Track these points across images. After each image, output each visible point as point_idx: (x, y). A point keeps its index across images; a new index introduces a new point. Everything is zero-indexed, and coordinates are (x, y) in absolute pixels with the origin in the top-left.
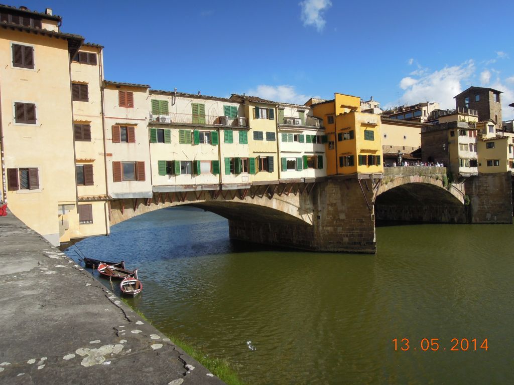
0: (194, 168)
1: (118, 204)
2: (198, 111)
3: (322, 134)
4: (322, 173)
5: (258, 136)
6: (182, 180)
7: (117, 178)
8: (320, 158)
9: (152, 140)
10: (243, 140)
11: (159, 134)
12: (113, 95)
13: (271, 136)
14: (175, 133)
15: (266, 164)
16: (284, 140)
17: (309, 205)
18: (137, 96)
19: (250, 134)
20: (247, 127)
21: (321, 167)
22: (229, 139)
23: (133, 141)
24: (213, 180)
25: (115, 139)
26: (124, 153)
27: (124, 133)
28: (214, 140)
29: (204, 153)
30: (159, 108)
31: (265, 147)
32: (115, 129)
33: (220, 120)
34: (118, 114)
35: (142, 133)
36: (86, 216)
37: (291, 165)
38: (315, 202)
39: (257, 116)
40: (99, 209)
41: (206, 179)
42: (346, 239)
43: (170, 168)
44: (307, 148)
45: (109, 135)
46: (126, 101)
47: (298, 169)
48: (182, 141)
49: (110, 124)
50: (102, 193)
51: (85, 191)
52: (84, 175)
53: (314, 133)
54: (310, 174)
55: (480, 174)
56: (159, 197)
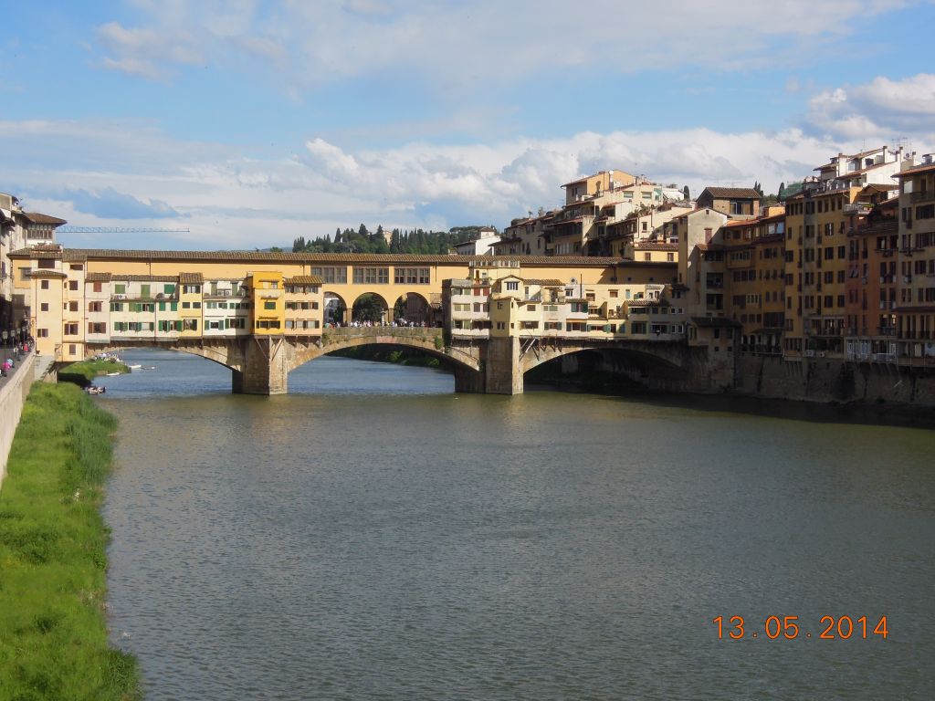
0: (136, 326)
1: (90, 346)
2: (145, 290)
3: (246, 301)
4: (243, 332)
5: (186, 305)
6: (129, 334)
7: (90, 332)
8: (243, 320)
9: (112, 310)
10: (174, 308)
11: (116, 305)
12: (91, 286)
13: (197, 305)
14: (126, 306)
15: (194, 326)
16: (209, 307)
17: (239, 356)
18: (104, 285)
19: (180, 305)
20: (178, 299)
21: (243, 327)
22: (163, 308)
23: (100, 310)
24: (150, 334)
25: (90, 310)
26: (96, 317)
27: (96, 307)
28: (152, 309)
29: (144, 317)
30: (120, 289)
31: (192, 313)
32: (91, 304)
33: (160, 295)
34: (93, 296)
35: (106, 306)
36: (72, 351)
37: (215, 325)
38: (244, 354)
39: (185, 291)
40: (79, 348)
41: (145, 334)
42: (257, 384)
43: (120, 326)
44: (231, 313)
45: (87, 307)
46: (98, 289)
47: (221, 328)
48: (130, 310)
49: (88, 301)
50: (82, 339)
51: (71, 337)
52: (71, 329)
53: (239, 301)
54: (232, 332)
55: (492, 338)
56: (114, 343)
